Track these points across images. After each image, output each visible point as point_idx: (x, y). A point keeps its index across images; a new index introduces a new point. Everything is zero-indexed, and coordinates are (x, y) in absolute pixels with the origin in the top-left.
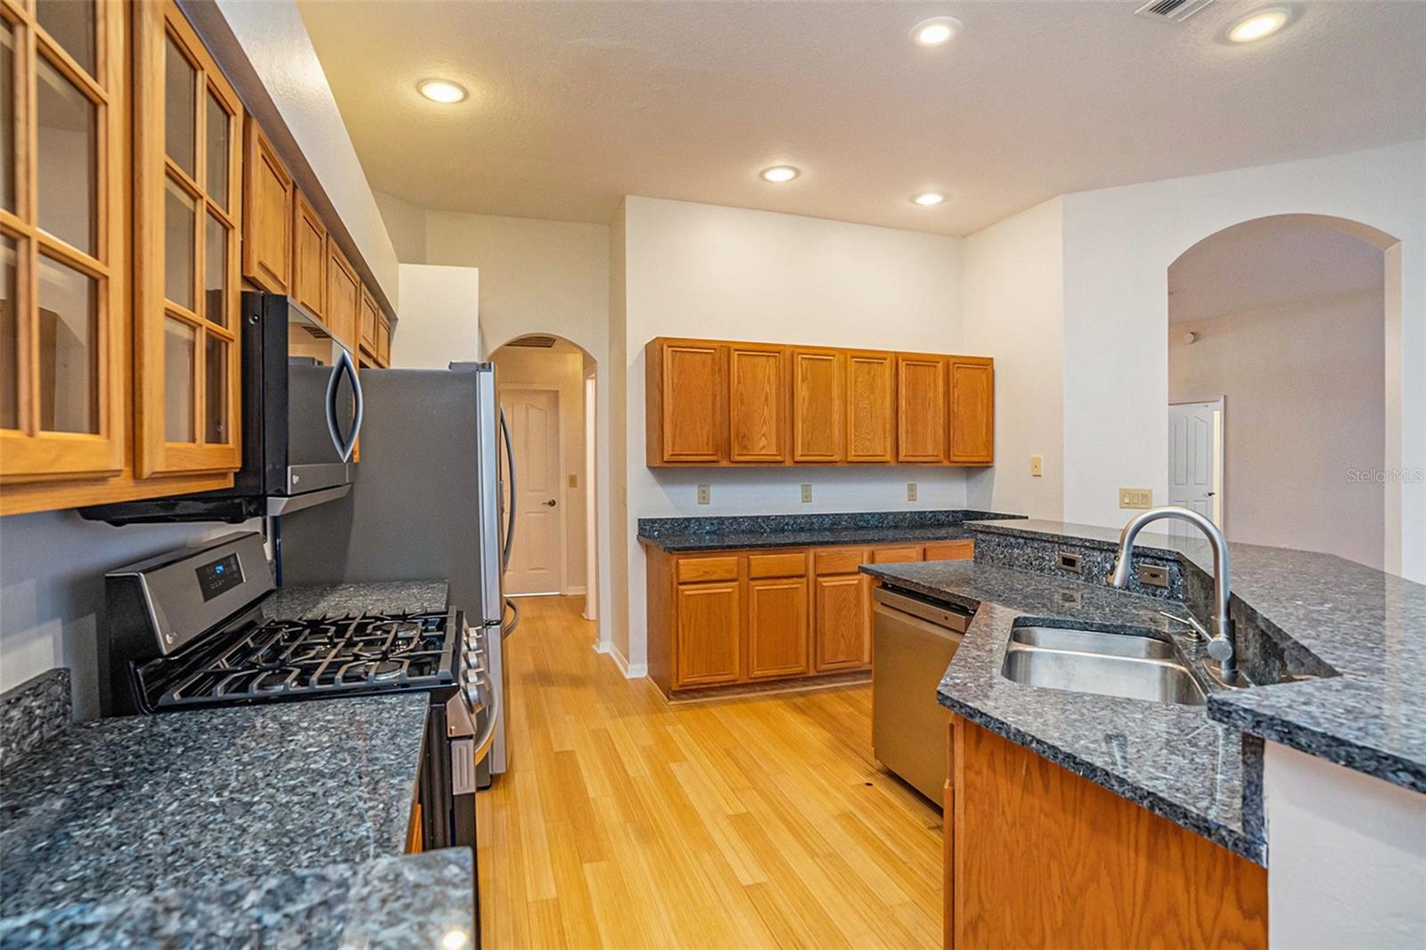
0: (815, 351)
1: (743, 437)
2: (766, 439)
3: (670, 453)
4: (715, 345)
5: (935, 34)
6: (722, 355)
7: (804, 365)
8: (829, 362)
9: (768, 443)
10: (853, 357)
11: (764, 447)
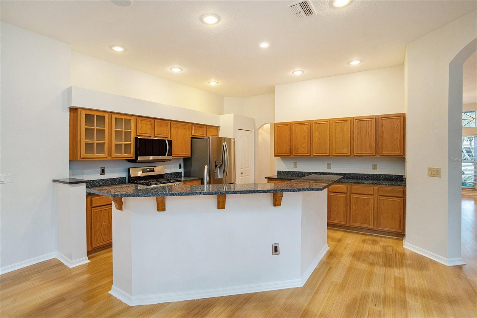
0: (320, 121)
1: (297, 148)
2: (304, 149)
3: (276, 153)
4: (289, 123)
5: (264, 45)
6: (291, 126)
7: (317, 126)
8: (326, 124)
9: (305, 150)
10: (334, 121)
11: (303, 151)
